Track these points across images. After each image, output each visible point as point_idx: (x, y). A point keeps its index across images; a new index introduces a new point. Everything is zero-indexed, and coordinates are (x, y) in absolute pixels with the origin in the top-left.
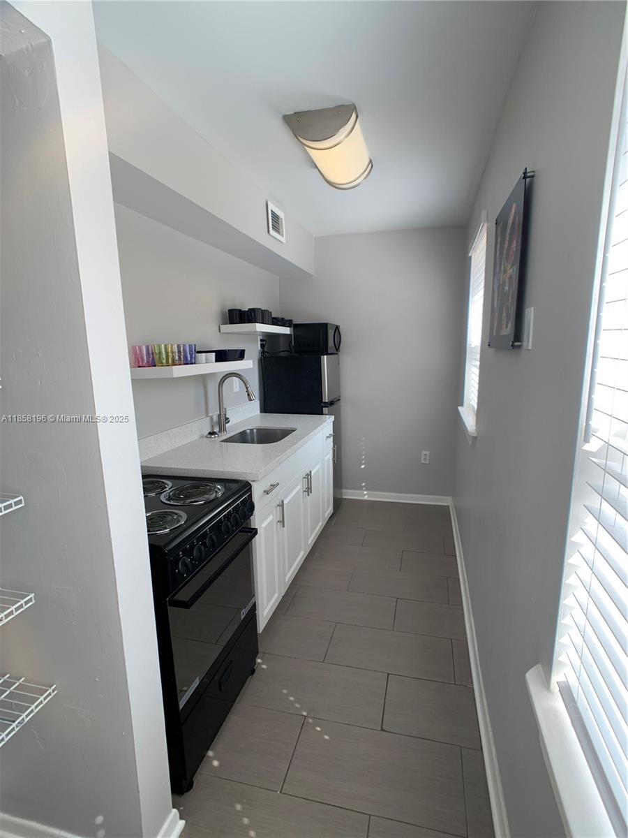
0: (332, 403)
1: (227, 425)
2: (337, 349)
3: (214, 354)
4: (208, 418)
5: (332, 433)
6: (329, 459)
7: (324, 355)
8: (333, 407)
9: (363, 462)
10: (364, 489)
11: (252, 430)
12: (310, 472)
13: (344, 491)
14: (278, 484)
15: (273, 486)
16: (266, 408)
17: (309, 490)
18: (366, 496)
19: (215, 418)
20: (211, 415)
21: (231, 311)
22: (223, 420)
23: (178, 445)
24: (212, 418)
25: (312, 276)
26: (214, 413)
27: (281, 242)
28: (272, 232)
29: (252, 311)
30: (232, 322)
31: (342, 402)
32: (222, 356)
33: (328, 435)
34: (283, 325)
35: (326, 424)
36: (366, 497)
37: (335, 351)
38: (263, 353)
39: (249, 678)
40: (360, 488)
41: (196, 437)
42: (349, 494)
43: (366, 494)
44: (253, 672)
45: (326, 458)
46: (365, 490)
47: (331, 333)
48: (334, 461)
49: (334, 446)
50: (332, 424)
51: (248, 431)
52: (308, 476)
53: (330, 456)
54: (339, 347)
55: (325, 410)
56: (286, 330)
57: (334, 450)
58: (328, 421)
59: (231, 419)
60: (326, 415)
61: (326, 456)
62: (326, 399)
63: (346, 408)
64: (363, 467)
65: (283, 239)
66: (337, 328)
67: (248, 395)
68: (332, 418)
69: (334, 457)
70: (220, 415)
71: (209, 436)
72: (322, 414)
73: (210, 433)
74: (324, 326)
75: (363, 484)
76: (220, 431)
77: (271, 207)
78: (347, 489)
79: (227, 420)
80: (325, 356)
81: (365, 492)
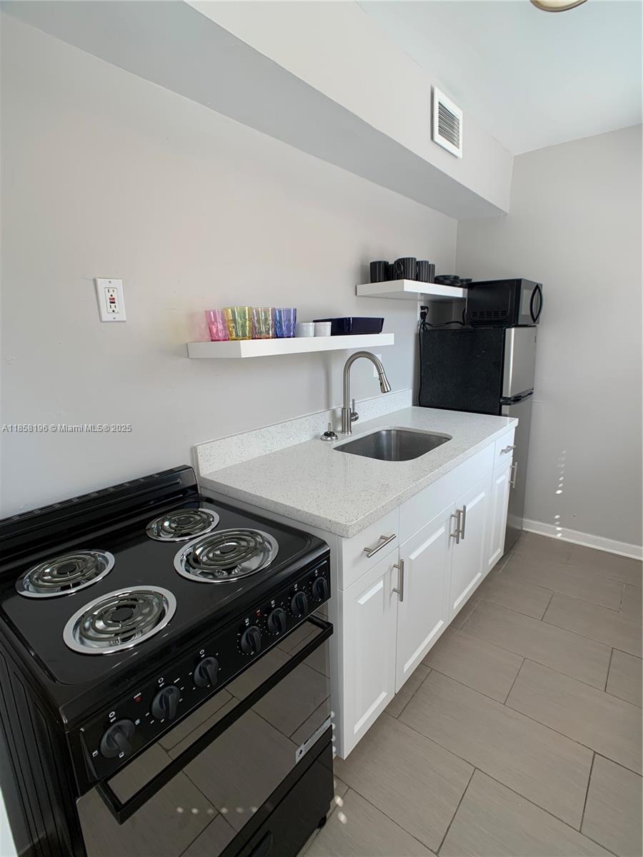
0: (517, 399)
1: (352, 423)
2: (535, 319)
3: (330, 323)
4: (328, 412)
5: (512, 445)
6: (503, 483)
7: (510, 327)
8: (518, 405)
9: (561, 485)
10: (557, 523)
11: (389, 432)
12: (465, 508)
13: (526, 520)
14: (393, 537)
15: (385, 540)
16: (421, 400)
17: (459, 534)
18: (559, 533)
19: (339, 413)
20: (334, 407)
21: (374, 265)
22: (349, 417)
23: (277, 448)
24: (334, 412)
25: (506, 214)
26: (338, 406)
27: (456, 157)
28: (438, 138)
29: (402, 262)
30: (373, 280)
31: (536, 398)
32: (341, 327)
33: (505, 448)
34: (452, 284)
35: (504, 430)
36: (559, 535)
37: (530, 322)
38: (423, 324)
39: (316, 831)
40: (552, 522)
41: (306, 437)
42: (533, 526)
43: (559, 532)
44: (322, 822)
45: (498, 482)
46: (559, 526)
47: (526, 295)
48: (511, 485)
49: (513, 464)
50: (514, 429)
51: (384, 433)
52: (460, 515)
53: (506, 477)
54: (538, 316)
55: (505, 409)
56: (458, 292)
57: (513, 469)
58: (508, 425)
59: (360, 415)
60: (506, 416)
61: (498, 477)
62: (508, 392)
63: (541, 407)
64: (559, 492)
65: (458, 152)
66: (538, 288)
67: (381, 384)
68: (515, 422)
69: (512, 479)
70: (344, 409)
71: (324, 438)
72: (500, 414)
73: (327, 434)
74: (516, 285)
75: (557, 517)
76: (343, 431)
77: (440, 97)
78: (530, 518)
79: (354, 416)
80: (513, 329)
81: (559, 529)
